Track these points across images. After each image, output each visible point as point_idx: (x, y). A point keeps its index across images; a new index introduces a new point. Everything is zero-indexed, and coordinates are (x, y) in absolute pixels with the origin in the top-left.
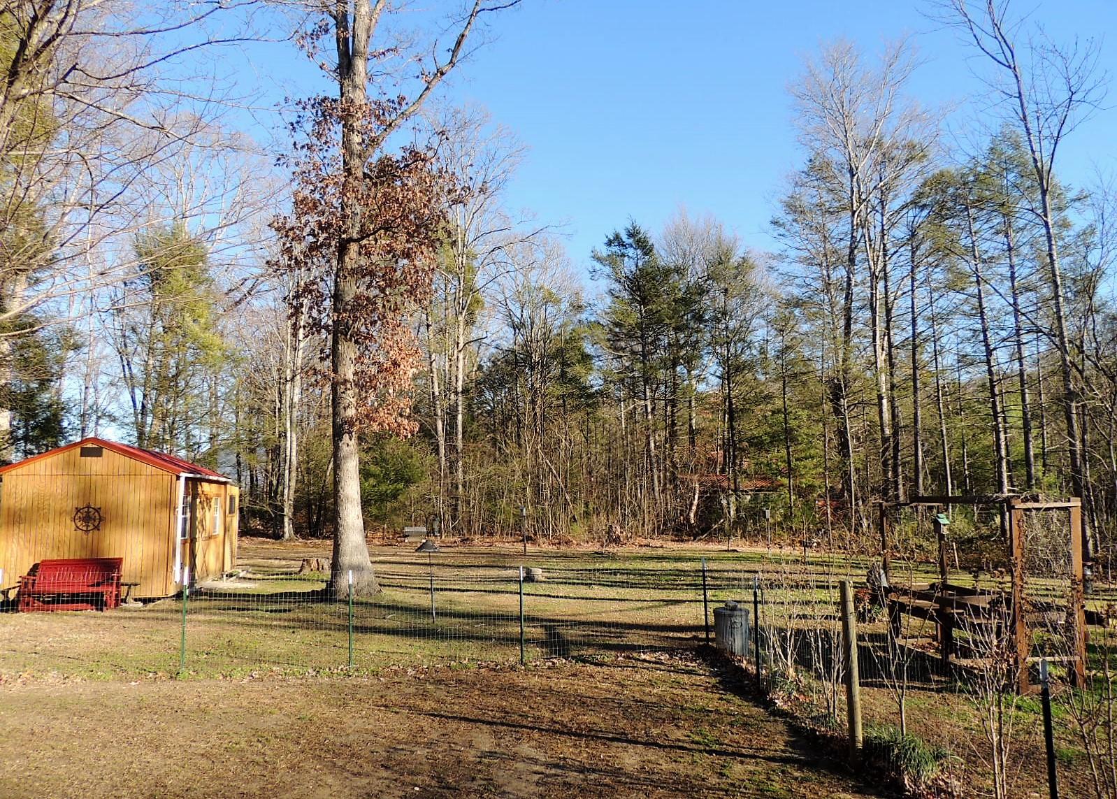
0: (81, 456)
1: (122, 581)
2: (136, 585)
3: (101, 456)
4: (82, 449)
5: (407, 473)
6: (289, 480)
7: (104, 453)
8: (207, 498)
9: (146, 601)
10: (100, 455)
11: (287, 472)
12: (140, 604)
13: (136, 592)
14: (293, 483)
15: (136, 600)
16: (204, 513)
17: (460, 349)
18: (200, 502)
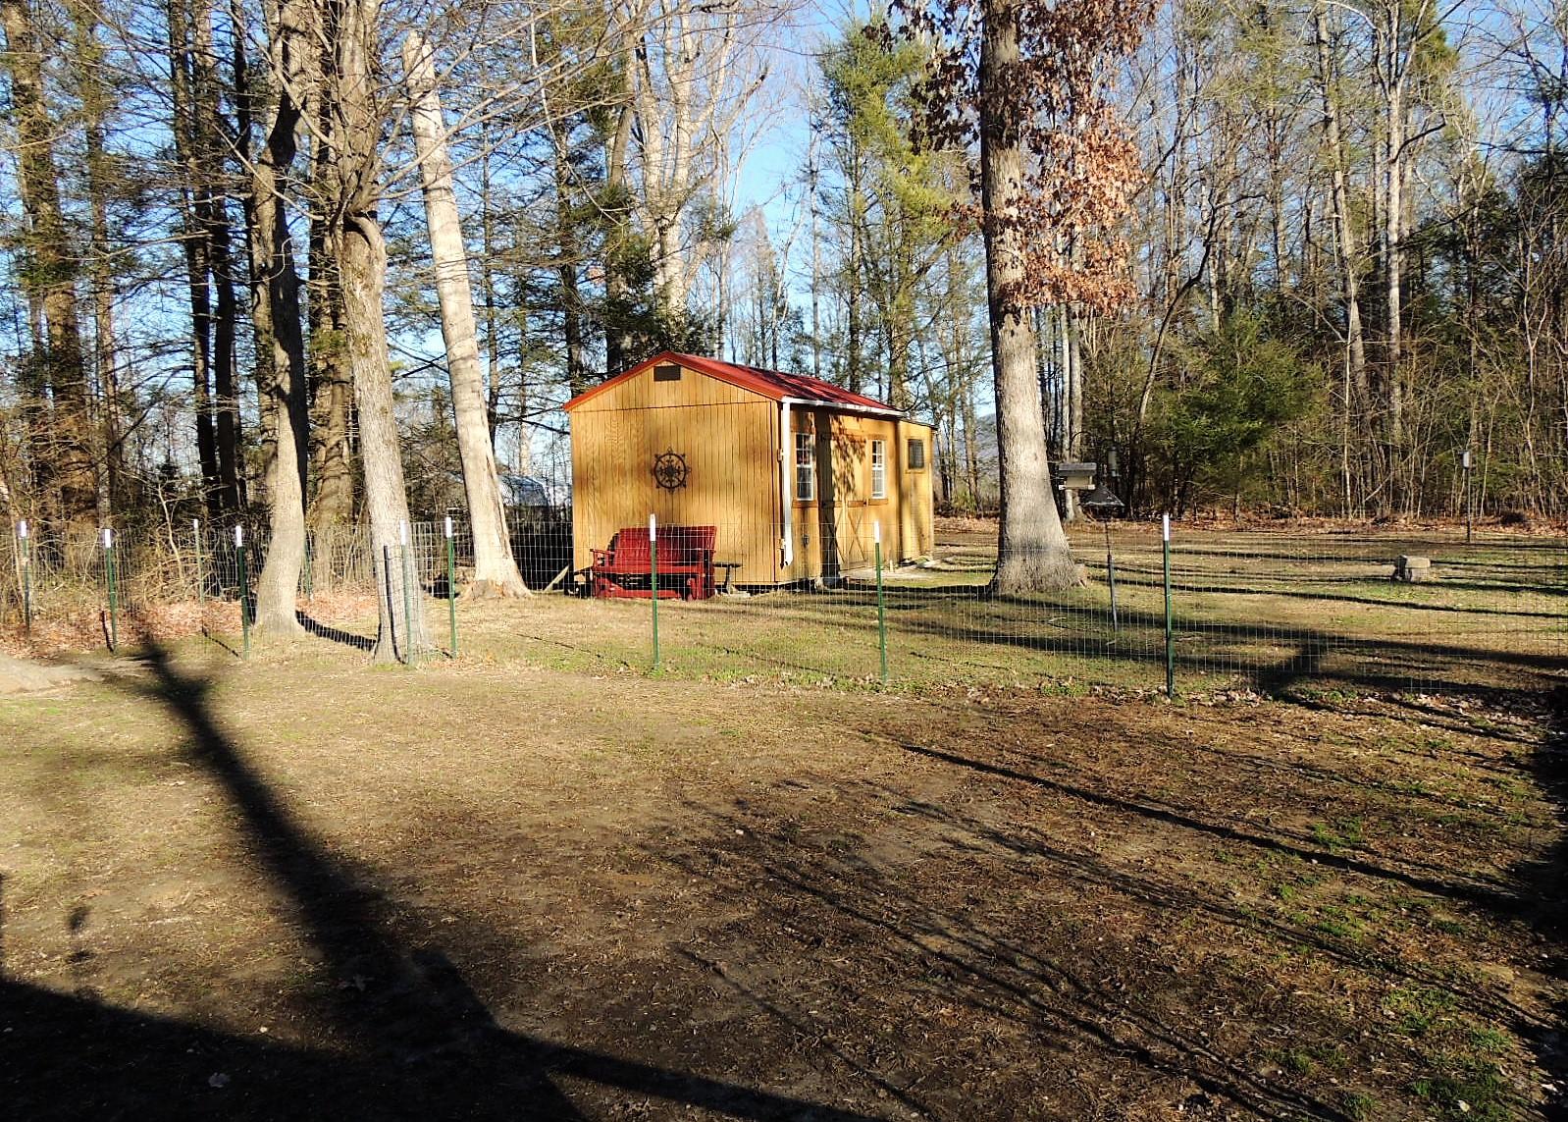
0: (656, 379)
1: (715, 560)
2: (737, 566)
3: (679, 379)
4: (656, 369)
5: (1270, 403)
6: (1071, 423)
7: (682, 374)
8: (853, 441)
9: (753, 590)
10: (677, 377)
11: (1066, 409)
12: (745, 595)
13: (738, 577)
14: (1077, 428)
15: (737, 587)
16: (849, 466)
17: (1393, 156)
18: (838, 446)
